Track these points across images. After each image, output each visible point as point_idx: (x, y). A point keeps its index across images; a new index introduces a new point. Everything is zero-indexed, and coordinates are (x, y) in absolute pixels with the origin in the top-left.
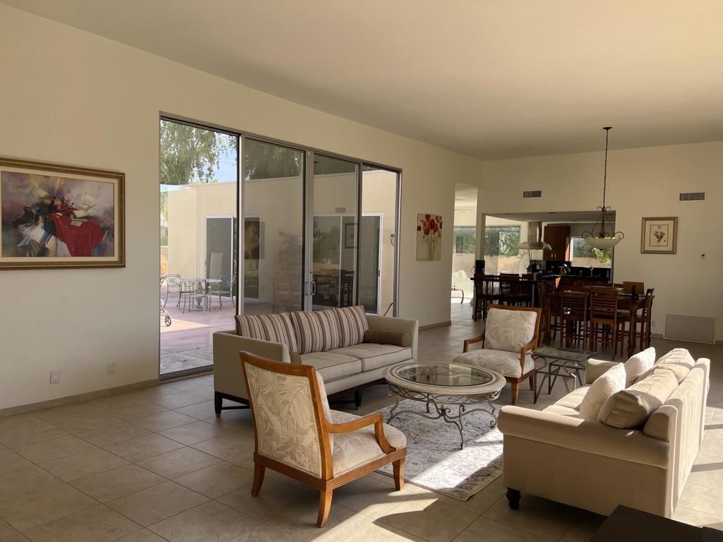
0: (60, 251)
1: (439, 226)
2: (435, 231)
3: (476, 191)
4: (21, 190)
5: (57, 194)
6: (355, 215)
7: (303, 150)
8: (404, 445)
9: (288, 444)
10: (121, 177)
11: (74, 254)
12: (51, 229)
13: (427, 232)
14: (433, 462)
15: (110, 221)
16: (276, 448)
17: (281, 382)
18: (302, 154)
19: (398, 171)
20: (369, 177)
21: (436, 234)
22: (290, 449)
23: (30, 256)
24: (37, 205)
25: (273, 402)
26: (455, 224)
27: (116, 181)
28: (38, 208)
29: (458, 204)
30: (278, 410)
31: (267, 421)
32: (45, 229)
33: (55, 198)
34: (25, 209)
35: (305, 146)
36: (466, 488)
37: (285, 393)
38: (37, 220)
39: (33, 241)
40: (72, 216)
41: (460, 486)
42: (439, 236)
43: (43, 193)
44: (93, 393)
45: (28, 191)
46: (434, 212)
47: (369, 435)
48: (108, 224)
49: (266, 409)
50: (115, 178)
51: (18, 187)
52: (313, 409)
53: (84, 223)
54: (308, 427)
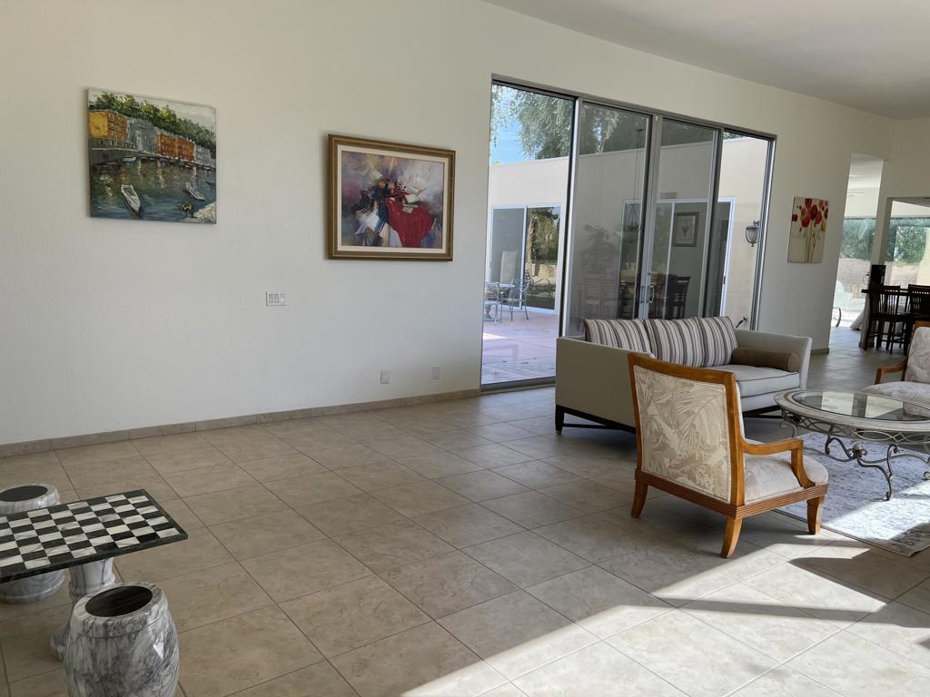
0: (392, 241)
1: (823, 213)
2: (818, 222)
3: (880, 165)
4: (358, 172)
5: (391, 176)
6: (709, 201)
7: (649, 114)
8: (826, 481)
9: (684, 462)
10: (451, 155)
11: (406, 244)
12: (385, 217)
13: (805, 224)
14: (849, 509)
15: (438, 208)
16: (667, 466)
17: (686, 389)
18: (648, 120)
19: (770, 138)
20: (731, 146)
21: (819, 226)
22: (688, 467)
23: (366, 245)
24: (373, 188)
25: (671, 412)
26: (845, 215)
27: (446, 160)
28: (373, 192)
29: (852, 185)
30: (677, 422)
31: (660, 433)
32: (380, 217)
33: (389, 180)
34: (363, 193)
35: (652, 109)
36: (906, 543)
37: (690, 403)
38: (372, 205)
39: (369, 229)
40: (404, 201)
41: (897, 540)
42: (823, 229)
43: (378, 176)
44: (420, 398)
45: (364, 173)
46: (817, 195)
47: (783, 463)
48: (436, 210)
49: (659, 420)
50: (445, 156)
51: (356, 169)
52: (727, 422)
53: (415, 209)
54: (717, 443)
